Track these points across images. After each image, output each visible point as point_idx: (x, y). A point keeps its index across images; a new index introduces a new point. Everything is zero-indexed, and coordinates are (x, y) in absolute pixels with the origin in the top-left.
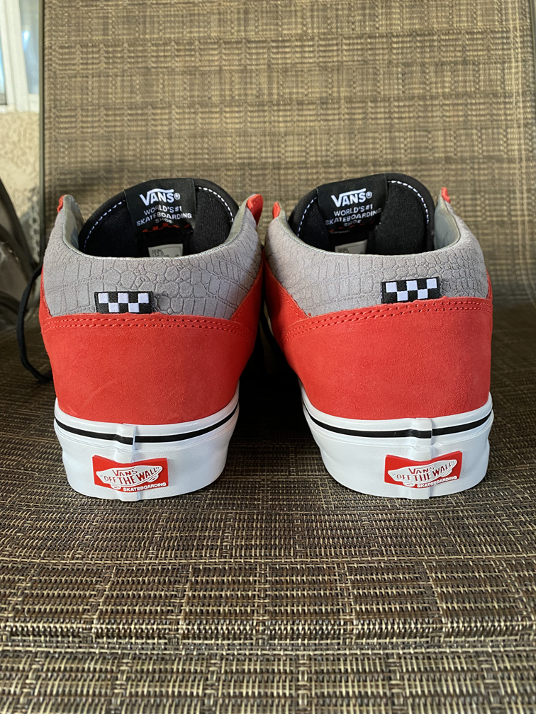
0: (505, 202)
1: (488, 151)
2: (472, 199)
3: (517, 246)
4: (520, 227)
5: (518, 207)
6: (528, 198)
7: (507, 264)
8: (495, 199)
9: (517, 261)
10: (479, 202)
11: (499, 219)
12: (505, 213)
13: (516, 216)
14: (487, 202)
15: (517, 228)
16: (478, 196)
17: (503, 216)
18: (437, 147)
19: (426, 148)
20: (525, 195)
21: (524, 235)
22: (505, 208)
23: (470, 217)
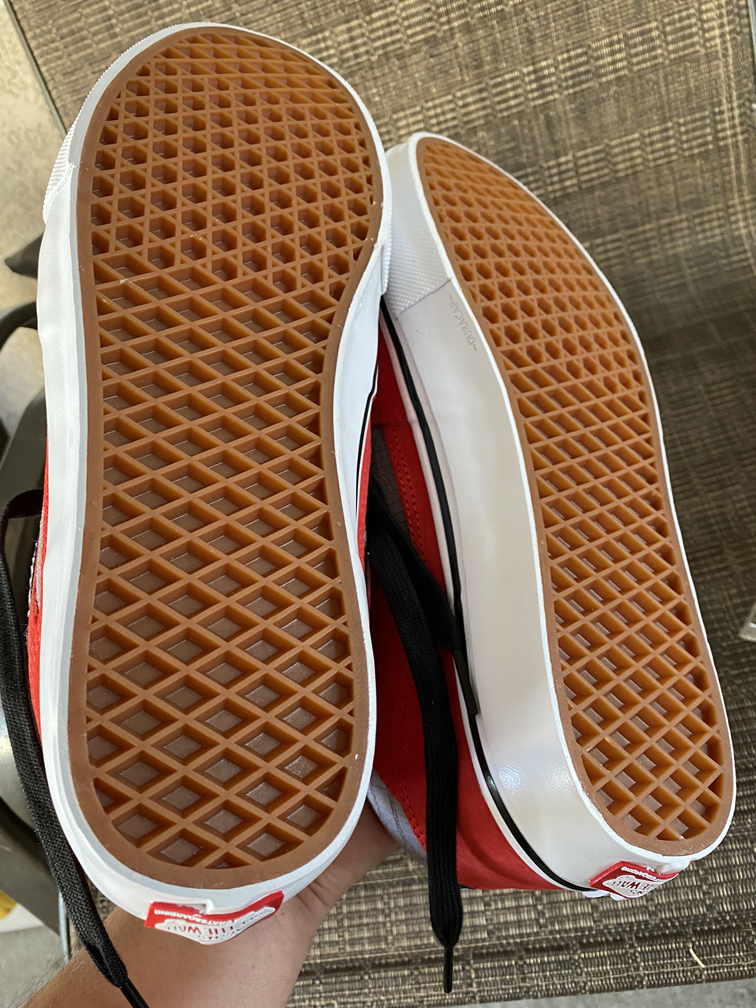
0: (708, 121)
1: (675, 51)
2: (661, 132)
3: (730, 181)
4: (732, 153)
5: (727, 124)
6: (740, 107)
7: (718, 210)
8: (694, 121)
9: (731, 203)
10: (671, 133)
11: (702, 149)
12: (710, 138)
13: (725, 138)
14: (683, 129)
15: (727, 156)
16: (670, 124)
17: (706, 144)
18: (603, 66)
19: (587, 72)
20: (735, 104)
21: (738, 161)
22: (708, 130)
23: (660, 158)
